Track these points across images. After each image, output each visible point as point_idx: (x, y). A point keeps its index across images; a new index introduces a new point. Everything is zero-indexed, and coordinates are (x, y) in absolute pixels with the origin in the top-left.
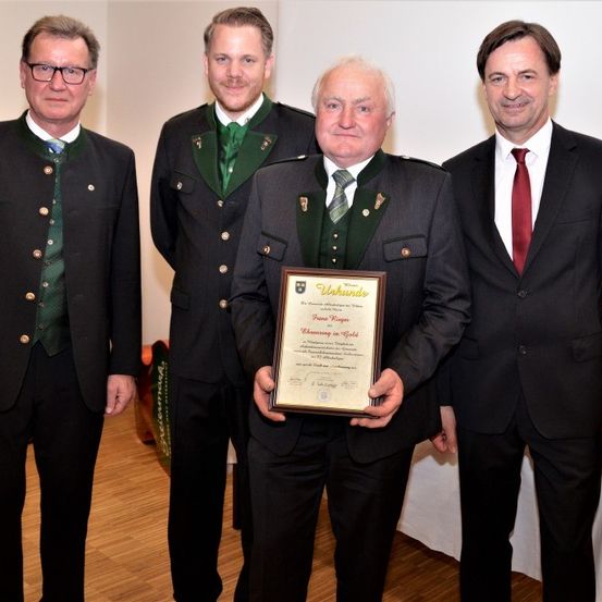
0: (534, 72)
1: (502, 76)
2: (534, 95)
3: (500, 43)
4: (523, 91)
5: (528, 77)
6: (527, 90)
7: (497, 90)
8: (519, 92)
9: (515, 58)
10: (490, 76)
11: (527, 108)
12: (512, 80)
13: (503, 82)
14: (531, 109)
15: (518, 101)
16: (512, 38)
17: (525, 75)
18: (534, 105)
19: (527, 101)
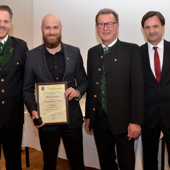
0: (158, 25)
1: (148, 27)
2: (158, 32)
3: (147, 18)
4: (155, 31)
6: (156, 31)
7: (148, 31)
9: (152, 22)
10: (145, 27)
11: (156, 36)
12: (152, 28)
13: (149, 29)
14: (158, 36)
16: (151, 16)
17: (155, 26)
18: (158, 35)
19: (156, 34)
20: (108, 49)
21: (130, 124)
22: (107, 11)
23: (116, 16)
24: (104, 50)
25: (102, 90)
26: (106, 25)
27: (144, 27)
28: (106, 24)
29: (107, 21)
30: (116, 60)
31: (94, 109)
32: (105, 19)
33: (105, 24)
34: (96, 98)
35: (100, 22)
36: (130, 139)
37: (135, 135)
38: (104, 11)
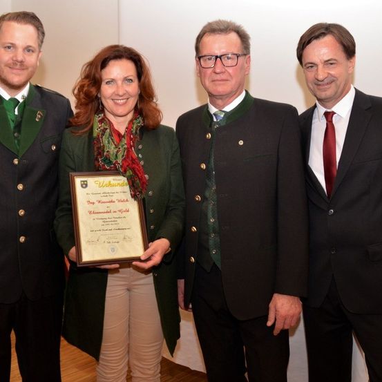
0: (335, 60)
1: (313, 65)
2: (337, 76)
3: (309, 42)
4: (329, 74)
5: (332, 64)
6: (332, 72)
7: (311, 75)
8: (326, 75)
9: (323, 50)
11: (333, 85)
12: (320, 66)
13: (315, 68)
14: (336, 85)
15: (326, 81)
16: (317, 37)
17: (328, 63)
18: (338, 83)
19: (332, 80)
20: (222, 116)
21: (276, 296)
22: (222, 27)
23: (243, 38)
24: (215, 120)
25: (210, 214)
26: (218, 59)
27: (304, 64)
28: (220, 57)
29: (223, 51)
30: (241, 143)
31: (193, 259)
32: (217, 45)
33: (217, 57)
34: (195, 232)
35: (204, 52)
36: (276, 332)
37: (288, 321)
38: (215, 27)
